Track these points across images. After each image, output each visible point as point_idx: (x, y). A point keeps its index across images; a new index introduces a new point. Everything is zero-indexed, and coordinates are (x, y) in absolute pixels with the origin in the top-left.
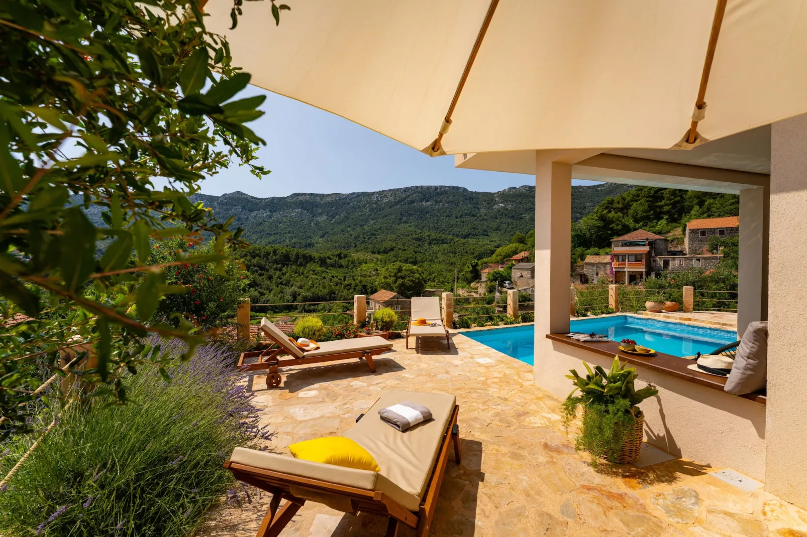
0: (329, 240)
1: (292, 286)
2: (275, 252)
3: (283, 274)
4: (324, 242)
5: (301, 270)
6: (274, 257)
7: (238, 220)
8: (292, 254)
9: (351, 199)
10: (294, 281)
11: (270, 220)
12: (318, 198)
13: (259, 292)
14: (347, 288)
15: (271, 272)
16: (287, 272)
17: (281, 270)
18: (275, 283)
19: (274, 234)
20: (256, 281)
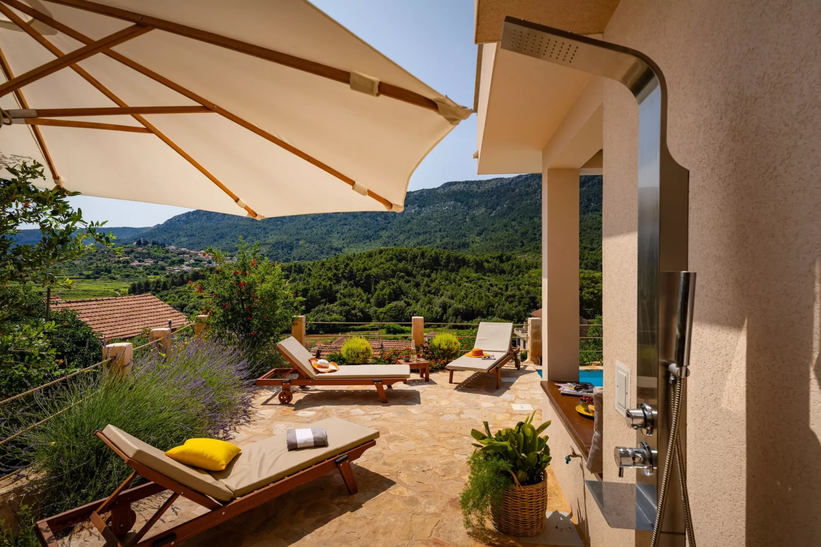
0: (487, 238)
1: (442, 295)
2: (423, 254)
3: (432, 281)
4: (482, 241)
5: (452, 277)
6: (422, 261)
7: (385, 219)
8: (442, 257)
9: (516, 184)
10: (444, 289)
11: (419, 217)
12: (475, 186)
13: (405, 302)
14: (510, 300)
15: (419, 278)
16: (436, 279)
17: (429, 276)
18: (423, 292)
19: (424, 233)
20: (402, 289)
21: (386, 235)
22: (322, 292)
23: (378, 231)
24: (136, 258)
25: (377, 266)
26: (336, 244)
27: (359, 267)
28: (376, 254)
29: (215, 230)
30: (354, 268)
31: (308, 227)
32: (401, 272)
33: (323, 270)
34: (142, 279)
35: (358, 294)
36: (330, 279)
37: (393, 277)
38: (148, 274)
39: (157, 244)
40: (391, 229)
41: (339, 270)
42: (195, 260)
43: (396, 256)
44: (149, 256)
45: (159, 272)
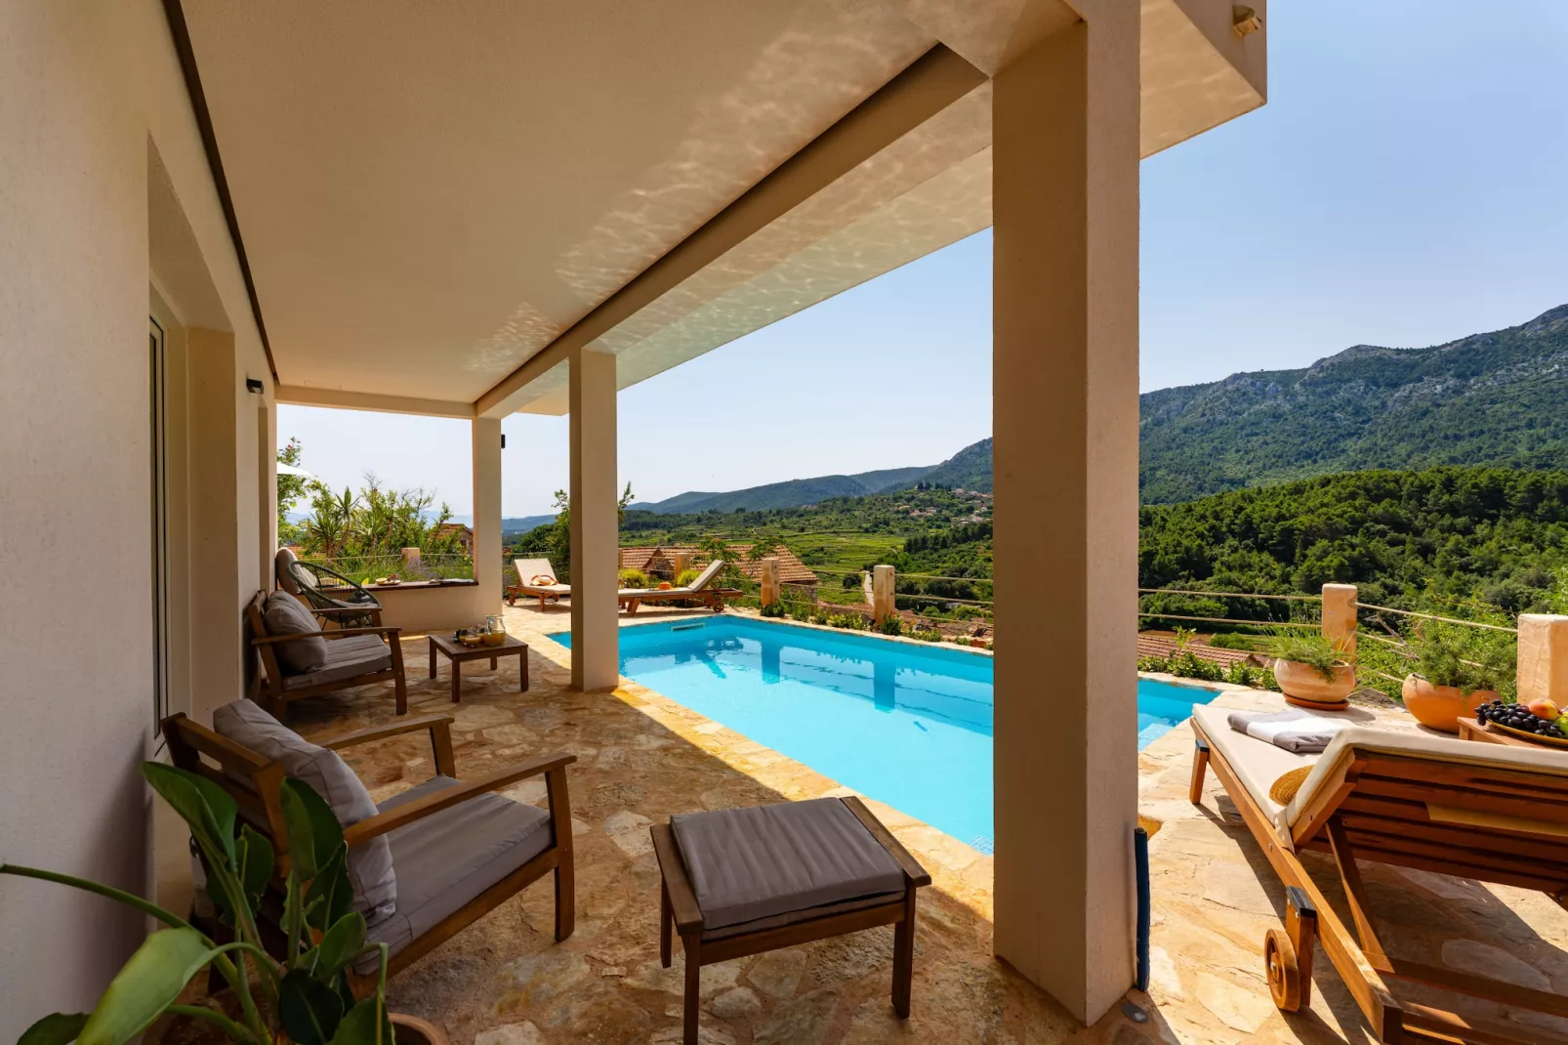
1: (1507, 576)
3: (1474, 543)
5: (1548, 534)
11: (1459, 401)
15: (1432, 536)
16: (1490, 539)
18: (1442, 566)
19: (1472, 435)
20: (1378, 557)
21: (1358, 447)
22: (1182, 558)
23: (1336, 440)
24: (917, 506)
25: (1311, 511)
26: (1232, 471)
27: (1266, 513)
28: (1312, 488)
30: (1255, 516)
31: (1174, 446)
32: (1378, 522)
33: (1188, 520)
34: (921, 534)
35: (1262, 565)
36: (1201, 536)
37: (1354, 533)
38: (930, 527)
39: (942, 487)
40: (1371, 433)
41: (1222, 520)
42: (988, 507)
43: (1367, 491)
44: (931, 502)
45: (943, 524)
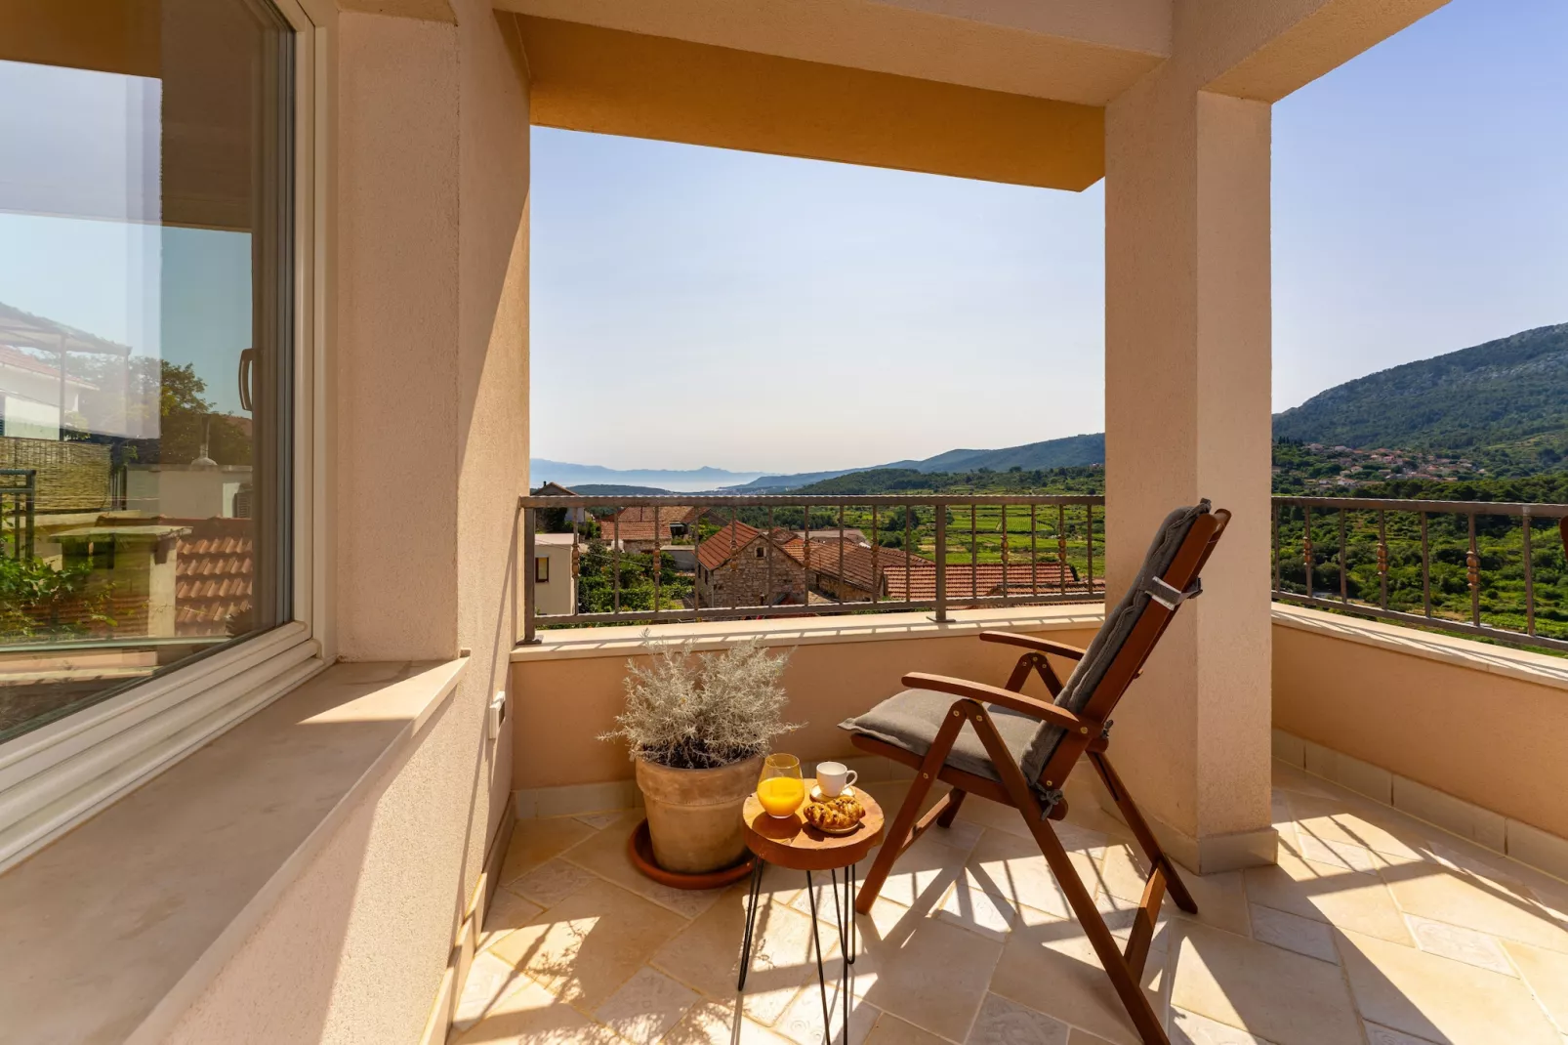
29: (1413, 407)
39: (1288, 442)
42: (1365, 467)
45: (1292, 488)
